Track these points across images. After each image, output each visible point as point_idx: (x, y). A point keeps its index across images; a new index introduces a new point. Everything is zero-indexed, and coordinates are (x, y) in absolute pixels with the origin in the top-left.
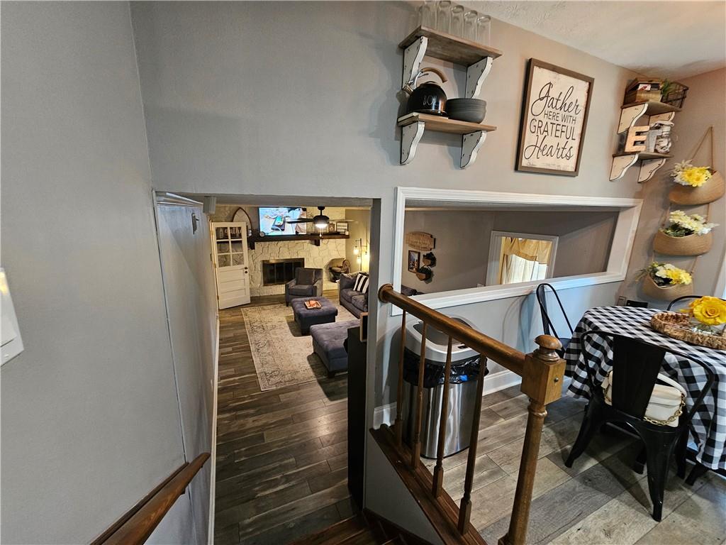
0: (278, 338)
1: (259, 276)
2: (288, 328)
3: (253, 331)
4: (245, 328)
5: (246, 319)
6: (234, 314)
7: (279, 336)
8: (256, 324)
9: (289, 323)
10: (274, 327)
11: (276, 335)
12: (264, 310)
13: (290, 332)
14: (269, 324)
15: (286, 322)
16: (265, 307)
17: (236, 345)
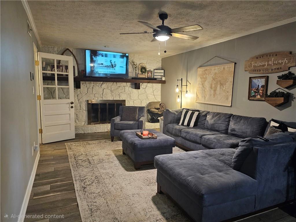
0: (107, 174)
1: (84, 115)
2: (118, 162)
3: (77, 165)
4: (68, 162)
5: (70, 153)
6: (57, 148)
7: (108, 171)
8: (81, 158)
9: (118, 157)
10: (101, 161)
11: (105, 169)
12: (89, 144)
13: (121, 167)
14: (95, 158)
15: (113, 155)
16: (90, 142)
17: (57, 182)
